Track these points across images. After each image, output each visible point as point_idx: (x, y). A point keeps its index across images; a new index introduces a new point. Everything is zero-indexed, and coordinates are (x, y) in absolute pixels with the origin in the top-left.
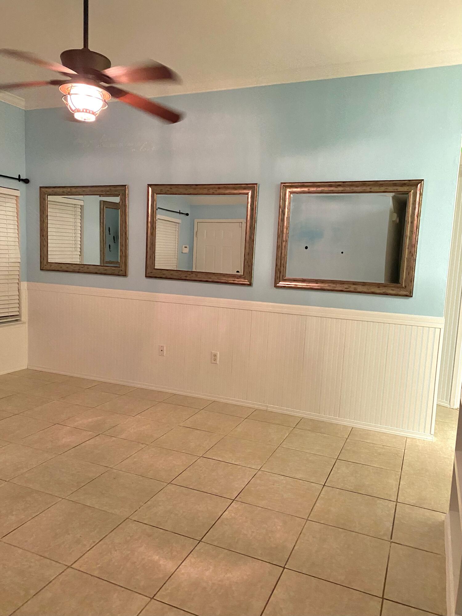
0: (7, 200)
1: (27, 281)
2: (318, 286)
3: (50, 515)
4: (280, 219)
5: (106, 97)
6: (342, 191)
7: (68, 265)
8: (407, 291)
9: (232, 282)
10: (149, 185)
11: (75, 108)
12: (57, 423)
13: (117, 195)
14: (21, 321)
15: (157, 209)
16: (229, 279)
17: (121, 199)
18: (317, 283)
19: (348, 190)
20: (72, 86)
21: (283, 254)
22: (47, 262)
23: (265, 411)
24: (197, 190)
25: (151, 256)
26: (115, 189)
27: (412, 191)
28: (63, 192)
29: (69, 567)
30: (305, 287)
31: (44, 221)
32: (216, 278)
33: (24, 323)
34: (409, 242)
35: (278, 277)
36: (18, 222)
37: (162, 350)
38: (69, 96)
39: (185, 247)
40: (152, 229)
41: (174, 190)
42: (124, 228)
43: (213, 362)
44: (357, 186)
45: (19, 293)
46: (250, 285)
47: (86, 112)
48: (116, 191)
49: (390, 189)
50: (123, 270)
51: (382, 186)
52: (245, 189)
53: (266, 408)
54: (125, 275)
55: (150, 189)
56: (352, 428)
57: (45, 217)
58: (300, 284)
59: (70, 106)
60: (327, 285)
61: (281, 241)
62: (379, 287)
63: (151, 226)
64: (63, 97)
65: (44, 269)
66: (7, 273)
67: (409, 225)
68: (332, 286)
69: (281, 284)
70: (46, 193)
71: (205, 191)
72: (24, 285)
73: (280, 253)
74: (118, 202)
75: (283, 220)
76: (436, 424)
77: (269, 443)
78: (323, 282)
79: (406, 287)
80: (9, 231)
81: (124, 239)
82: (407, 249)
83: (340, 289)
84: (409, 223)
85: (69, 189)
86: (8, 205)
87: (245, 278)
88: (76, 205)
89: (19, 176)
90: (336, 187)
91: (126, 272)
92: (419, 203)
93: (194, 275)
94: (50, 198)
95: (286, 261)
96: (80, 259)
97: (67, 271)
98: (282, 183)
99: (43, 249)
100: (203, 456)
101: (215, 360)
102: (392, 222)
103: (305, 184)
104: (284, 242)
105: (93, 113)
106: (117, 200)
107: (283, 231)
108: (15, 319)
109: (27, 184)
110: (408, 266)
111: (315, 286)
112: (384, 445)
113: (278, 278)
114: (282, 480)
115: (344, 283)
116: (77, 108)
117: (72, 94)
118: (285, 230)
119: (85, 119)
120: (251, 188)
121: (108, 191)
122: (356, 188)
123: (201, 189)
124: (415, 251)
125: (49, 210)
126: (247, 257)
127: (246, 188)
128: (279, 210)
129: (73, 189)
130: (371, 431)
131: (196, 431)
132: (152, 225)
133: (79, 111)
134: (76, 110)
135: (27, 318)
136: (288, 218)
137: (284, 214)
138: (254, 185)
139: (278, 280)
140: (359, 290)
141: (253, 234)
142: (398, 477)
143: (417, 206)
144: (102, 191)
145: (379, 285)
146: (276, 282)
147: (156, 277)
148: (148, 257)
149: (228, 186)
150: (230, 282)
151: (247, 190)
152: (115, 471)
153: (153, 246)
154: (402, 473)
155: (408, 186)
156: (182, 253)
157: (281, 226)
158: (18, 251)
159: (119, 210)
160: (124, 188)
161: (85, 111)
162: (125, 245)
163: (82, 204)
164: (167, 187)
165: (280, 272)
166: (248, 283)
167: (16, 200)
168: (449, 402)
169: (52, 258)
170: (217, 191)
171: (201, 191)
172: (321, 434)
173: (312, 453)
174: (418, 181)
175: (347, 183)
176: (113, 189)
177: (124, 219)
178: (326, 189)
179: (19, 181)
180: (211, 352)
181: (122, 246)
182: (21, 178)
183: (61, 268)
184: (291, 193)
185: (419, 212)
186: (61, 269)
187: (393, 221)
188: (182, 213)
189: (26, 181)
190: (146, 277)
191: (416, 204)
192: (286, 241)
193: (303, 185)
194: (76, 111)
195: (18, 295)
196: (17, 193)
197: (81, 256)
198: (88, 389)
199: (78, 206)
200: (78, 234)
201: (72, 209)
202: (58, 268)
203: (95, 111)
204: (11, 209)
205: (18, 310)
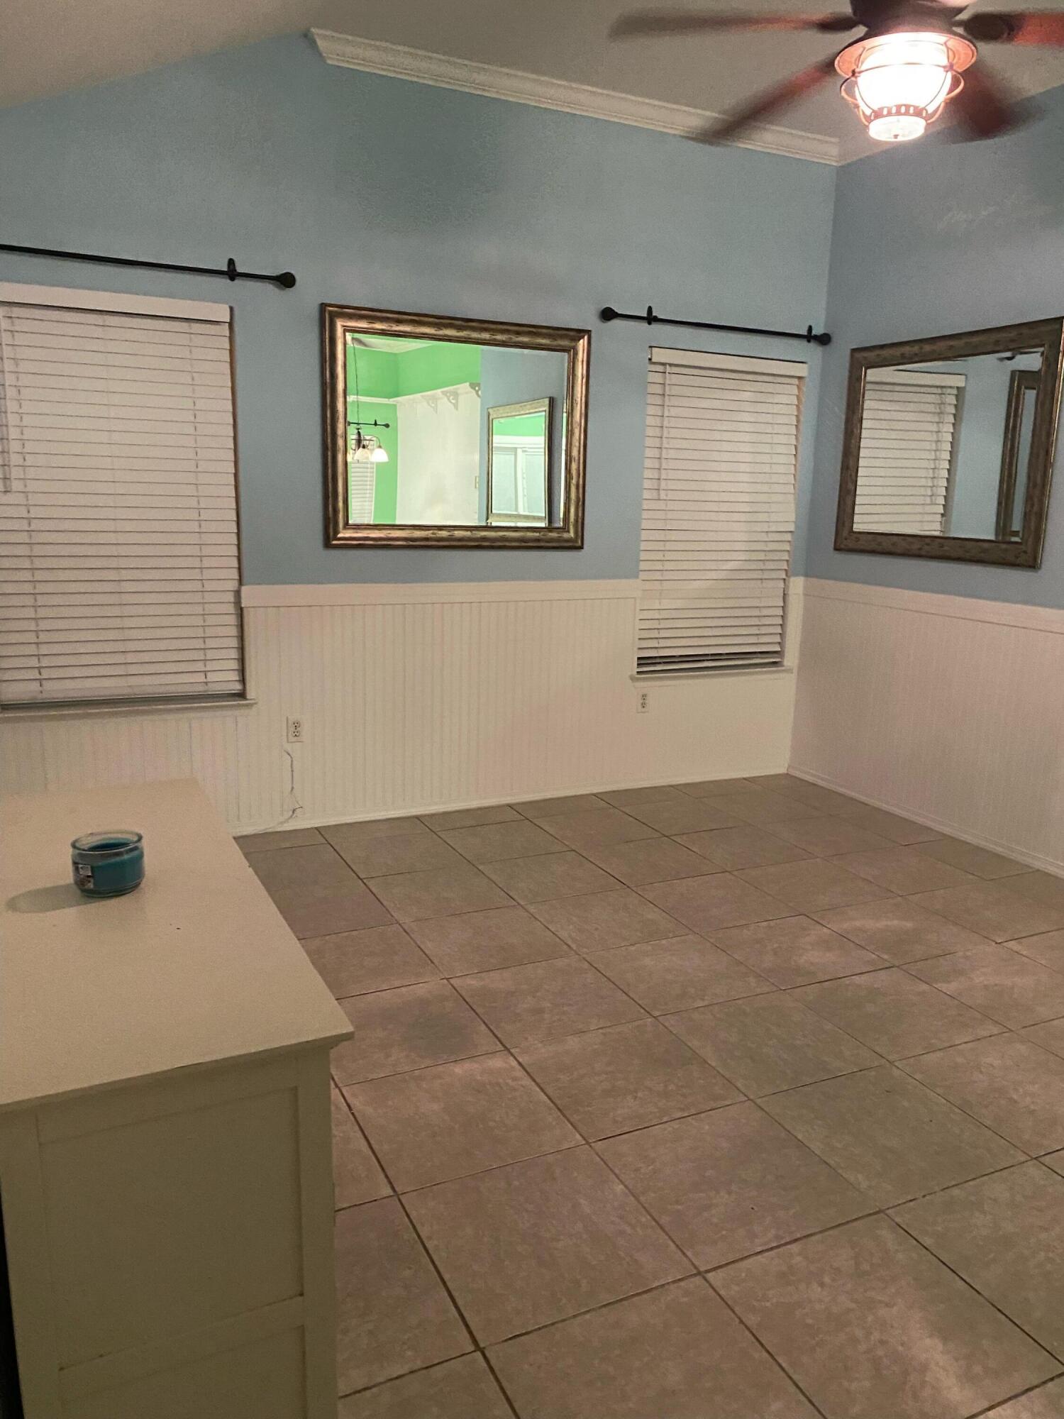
0: (779, 388)
1: (806, 575)
3: (707, 1127)
5: (962, 57)
7: (895, 537)
12: (803, 913)
14: (783, 666)
17: (1047, 357)
22: (852, 532)
26: (1032, 331)
28: (903, 356)
29: (699, 1273)
31: (852, 432)
33: (789, 671)
36: (797, 439)
45: (784, 602)
47: (898, 113)
48: (1037, 337)
50: (1029, 551)
54: (1034, 565)
57: (856, 421)
64: (843, 87)
65: (842, 546)
66: (762, 556)
70: (863, 362)
72: (798, 585)
74: (1038, 369)
80: (776, 459)
85: (916, 349)
86: (777, 399)
88: (944, 387)
89: (810, 328)
91: (1035, 558)
94: (871, 374)
96: (941, 524)
99: (844, 499)
105: (918, 112)
108: (771, 660)
109: (827, 347)
116: (876, 108)
119: (896, 136)
125: (867, 404)
129: (926, 346)
133: (878, 114)
135: (796, 662)
158: (793, 506)
159: (1039, 388)
160: (1057, 326)
161: (903, 110)
163: (962, 384)
167: (799, 387)
169: (863, 523)
176: (1025, 331)
179: (809, 341)
182: (813, 335)
183: (880, 544)
186: (879, 548)
189: (824, 340)
195: (783, 607)
196: (801, 370)
197: (944, 518)
198: (903, 847)
199: (949, 391)
200: (942, 462)
201: (931, 398)
202: (874, 546)
203: (922, 105)
204: (784, 409)
205: (779, 641)
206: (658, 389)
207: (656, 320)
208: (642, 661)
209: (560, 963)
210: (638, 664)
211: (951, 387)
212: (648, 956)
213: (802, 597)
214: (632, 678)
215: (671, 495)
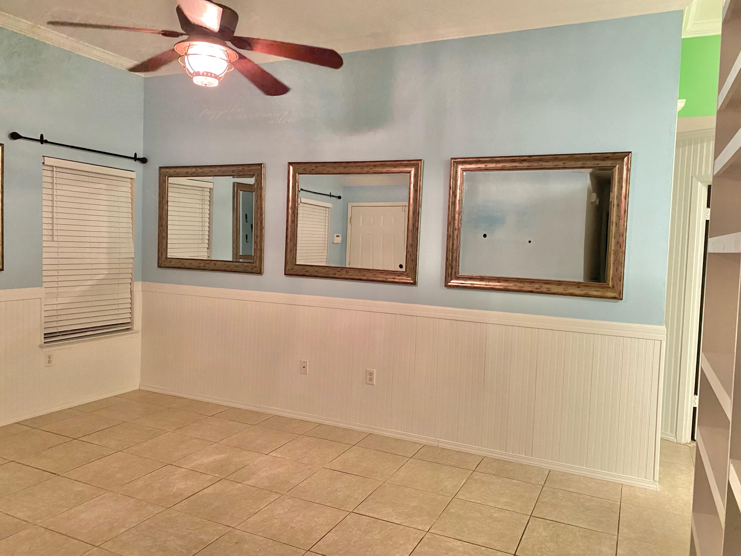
0: (120, 183)
1: (142, 281)
2: (501, 286)
4: (451, 202)
5: (232, 57)
6: (528, 167)
7: (191, 260)
8: (616, 292)
9: (392, 280)
10: (290, 164)
11: (194, 71)
12: (169, 463)
13: (251, 176)
14: (133, 330)
15: (300, 191)
16: (388, 277)
17: (256, 180)
18: (499, 282)
19: (535, 166)
20: (190, 45)
21: (455, 246)
22: (167, 258)
23: (436, 447)
24: (348, 168)
25: (292, 250)
26: (249, 168)
27: (617, 166)
28: (187, 173)
30: (484, 286)
31: (163, 208)
32: (371, 275)
33: (138, 332)
34: (616, 229)
35: (450, 273)
36: (132, 210)
37: (304, 367)
38: (186, 57)
39: (337, 236)
40: (294, 216)
41: (320, 169)
42: (259, 215)
43: (368, 382)
44: (547, 161)
45: (131, 295)
46: (414, 283)
47: (207, 75)
48: (250, 171)
49: (589, 163)
50: (257, 266)
51: (578, 160)
52: (406, 166)
53: (437, 444)
54: (260, 273)
55: (291, 168)
56: (550, 471)
57: (164, 202)
58: (477, 283)
59: (187, 69)
60: (511, 284)
61: (452, 229)
62: (579, 287)
63: (291, 212)
64: (180, 59)
65: (162, 265)
67: (615, 209)
68: (518, 286)
69: (454, 282)
70: (166, 174)
71: (358, 170)
72: (138, 286)
73: (451, 243)
74: (253, 184)
75: (454, 203)
76: (660, 466)
77: (441, 493)
78: (506, 280)
79: (613, 287)
80: (121, 220)
81: (259, 229)
82: (613, 239)
83: (530, 289)
84: (615, 206)
85: (194, 170)
86: (120, 189)
87: (407, 276)
88: (204, 188)
89: (136, 154)
90: (520, 162)
91: (261, 269)
92: (627, 181)
93: (344, 272)
94: (171, 180)
95: (459, 253)
96: (208, 253)
97: (189, 269)
98: (452, 159)
99: (161, 242)
100: (353, 511)
101: (371, 380)
102: (590, 203)
103: (481, 159)
104: (457, 231)
105: (216, 77)
106: (251, 181)
107: (454, 217)
108: (126, 327)
109: (145, 165)
110: (615, 260)
111: (497, 286)
112: (593, 495)
113: (450, 275)
114: (459, 546)
115: (534, 282)
116: (196, 71)
117: (189, 54)
118: (457, 216)
119: (206, 85)
120: (414, 166)
121: (240, 171)
122: (546, 164)
123: (352, 167)
124: (623, 241)
125: (170, 194)
126: (410, 249)
127: (408, 165)
128: (450, 191)
129: (199, 169)
130: (573, 475)
131: (346, 476)
132: (293, 212)
133: (198, 74)
134: (195, 73)
135: (140, 326)
136: (461, 200)
137: (456, 196)
138: (418, 162)
139: (450, 278)
140: (552, 291)
141: (417, 222)
142: (614, 543)
143: (624, 185)
144: (233, 171)
145: (578, 285)
146: (447, 280)
147: (297, 275)
148: (289, 250)
149: (386, 163)
150: (389, 280)
151: (409, 168)
152: (237, 532)
153: (294, 236)
154: (620, 538)
155: (612, 159)
156: (333, 243)
157: (451, 211)
158: (132, 245)
159: (254, 192)
160: (259, 168)
161: (205, 74)
162: (261, 235)
163: (212, 187)
164: (311, 166)
165: (452, 268)
166: (412, 282)
167: (131, 183)
168: (675, 435)
169: (172, 253)
170: (373, 170)
171: (353, 170)
172: (508, 480)
173: (497, 506)
174: (624, 154)
175: (533, 157)
176: (246, 168)
177: (259, 205)
178: (508, 165)
179: (135, 161)
180: (366, 370)
181: (257, 237)
182: (137, 158)
183: (183, 264)
184: (464, 170)
185: (627, 193)
186: (183, 266)
187: (592, 203)
188: (333, 196)
189: (144, 161)
190: (285, 274)
191: (622, 182)
192: (459, 229)
193: (478, 160)
194: (195, 75)
195: (131, 298)
196: (132, 175)
197: (209, 250)
198: (211, 417)
199: (206, 190)
200: (205, 223)
201: (198, 192)
202: (179, 265)
203: (218, 74)
204: (125, 194)
205: (130, 316)
206: (49, 180)
207: (46, 142)
208: (47, 336)
209: (23, 534)
210: (44, 338)
211: (207, 188)
212: (83, 512)
213: (141, 293)
214: (41, 347)
215: (61, 239)
